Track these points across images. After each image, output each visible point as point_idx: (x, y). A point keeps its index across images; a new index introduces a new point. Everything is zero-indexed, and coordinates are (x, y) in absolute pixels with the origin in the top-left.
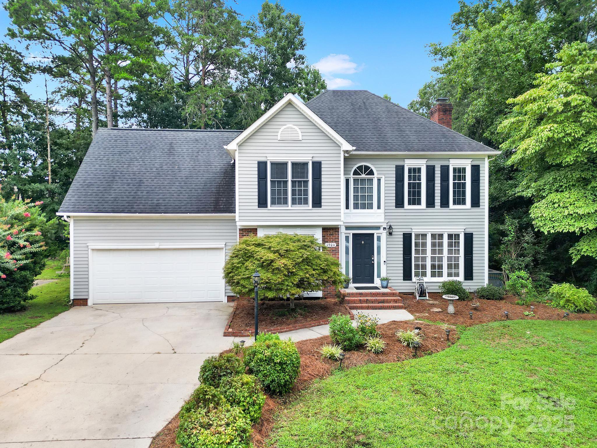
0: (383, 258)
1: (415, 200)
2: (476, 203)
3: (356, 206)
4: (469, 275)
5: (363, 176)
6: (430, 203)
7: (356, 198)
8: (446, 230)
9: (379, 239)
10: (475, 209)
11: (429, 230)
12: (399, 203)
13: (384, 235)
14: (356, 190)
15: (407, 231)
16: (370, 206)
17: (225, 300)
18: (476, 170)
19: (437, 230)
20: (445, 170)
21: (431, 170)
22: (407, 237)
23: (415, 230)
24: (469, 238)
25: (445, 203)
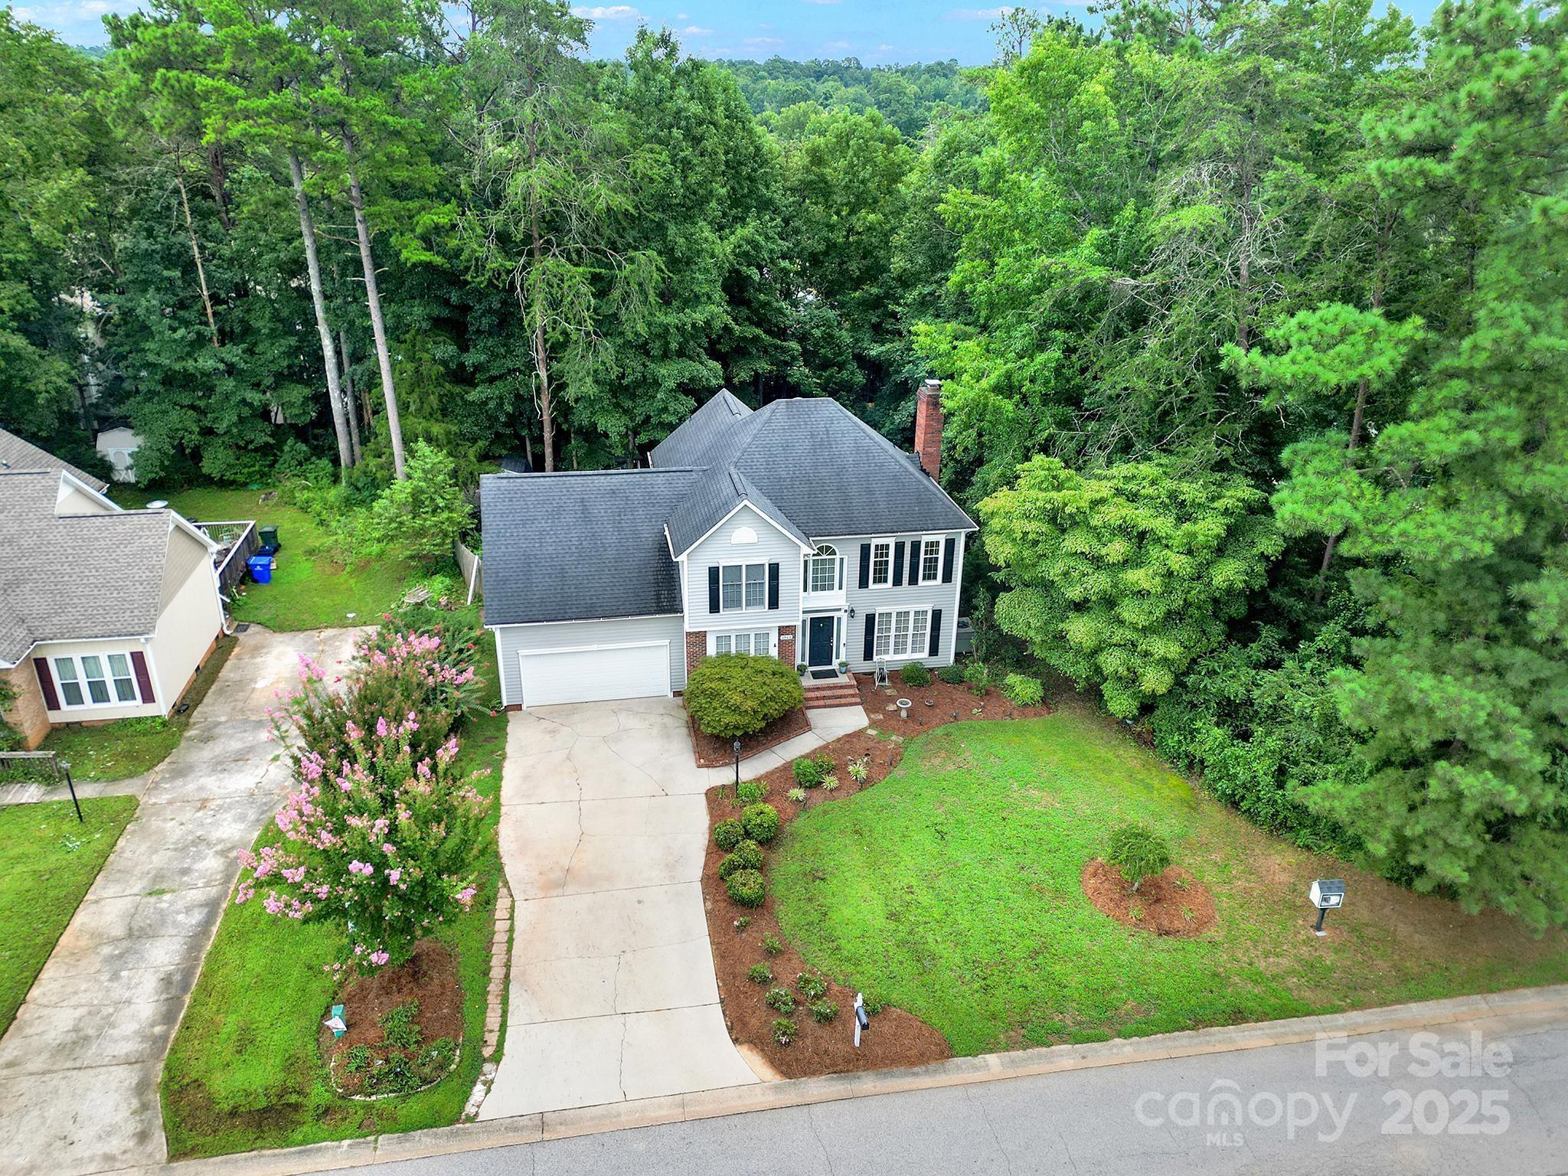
0: (843, 640)
1: (881, 579)
2: (947, 578)
3: (815, 588)
4: (934, 650)
5: (824, 557)
6: (897, 582)
7: (815, 580)
8: (912, 608)
9: (839, 619)
10: (947, 585)
11: (894, 609)
12: (863, 583)
13: (845, 617)
14: (815, 571)
15: (870, 612)
16: (831, 587)
17: (671, 695)
18: (950, 544)
19: (903, 608)
20: (916, 546)
21: (900, 548)
22: (870, 619)
23: (879, 610)
24: (937, 615)
25: (913, 580)
